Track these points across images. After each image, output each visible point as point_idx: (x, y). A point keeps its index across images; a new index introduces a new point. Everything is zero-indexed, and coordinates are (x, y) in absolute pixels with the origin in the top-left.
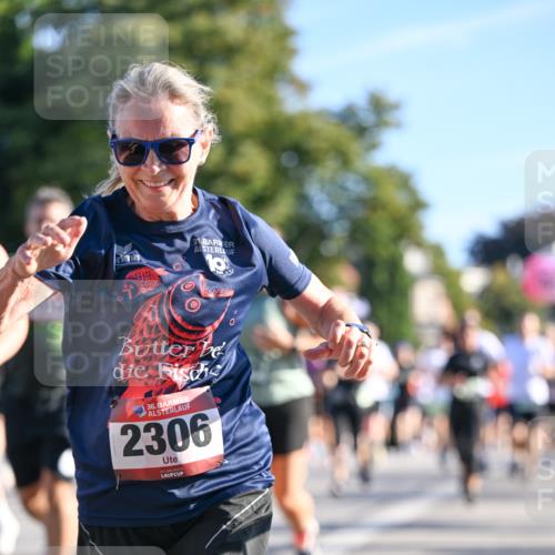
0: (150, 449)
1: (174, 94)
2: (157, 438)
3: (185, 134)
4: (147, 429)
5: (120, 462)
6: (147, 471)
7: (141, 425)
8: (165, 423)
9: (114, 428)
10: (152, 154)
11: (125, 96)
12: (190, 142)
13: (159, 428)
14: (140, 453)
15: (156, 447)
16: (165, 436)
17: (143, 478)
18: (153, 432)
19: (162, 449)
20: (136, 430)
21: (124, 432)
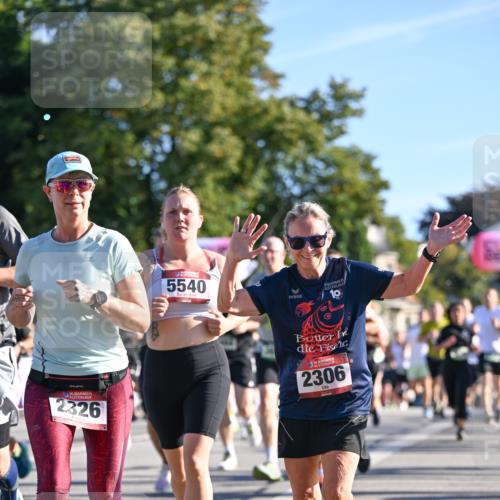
0: (316, 383)
1: (315, 215)
2: (319, 377)
3: (322, 233)
4: (314, 373)
5: (302, 390)
6: (315, 393)
7: (311, 371)
8: (322, 370)
9: (299, 374)
10: (308, 243)
11: (294, 217)
12: (325, 237)
13: (319, 373)
14: (311, 385)
15: (318, 381)
16: (322, 376)
17: (313, 396)
18: (317, 374)
19: (321, 382)
20: (309, 374)
21: (303, 375)
